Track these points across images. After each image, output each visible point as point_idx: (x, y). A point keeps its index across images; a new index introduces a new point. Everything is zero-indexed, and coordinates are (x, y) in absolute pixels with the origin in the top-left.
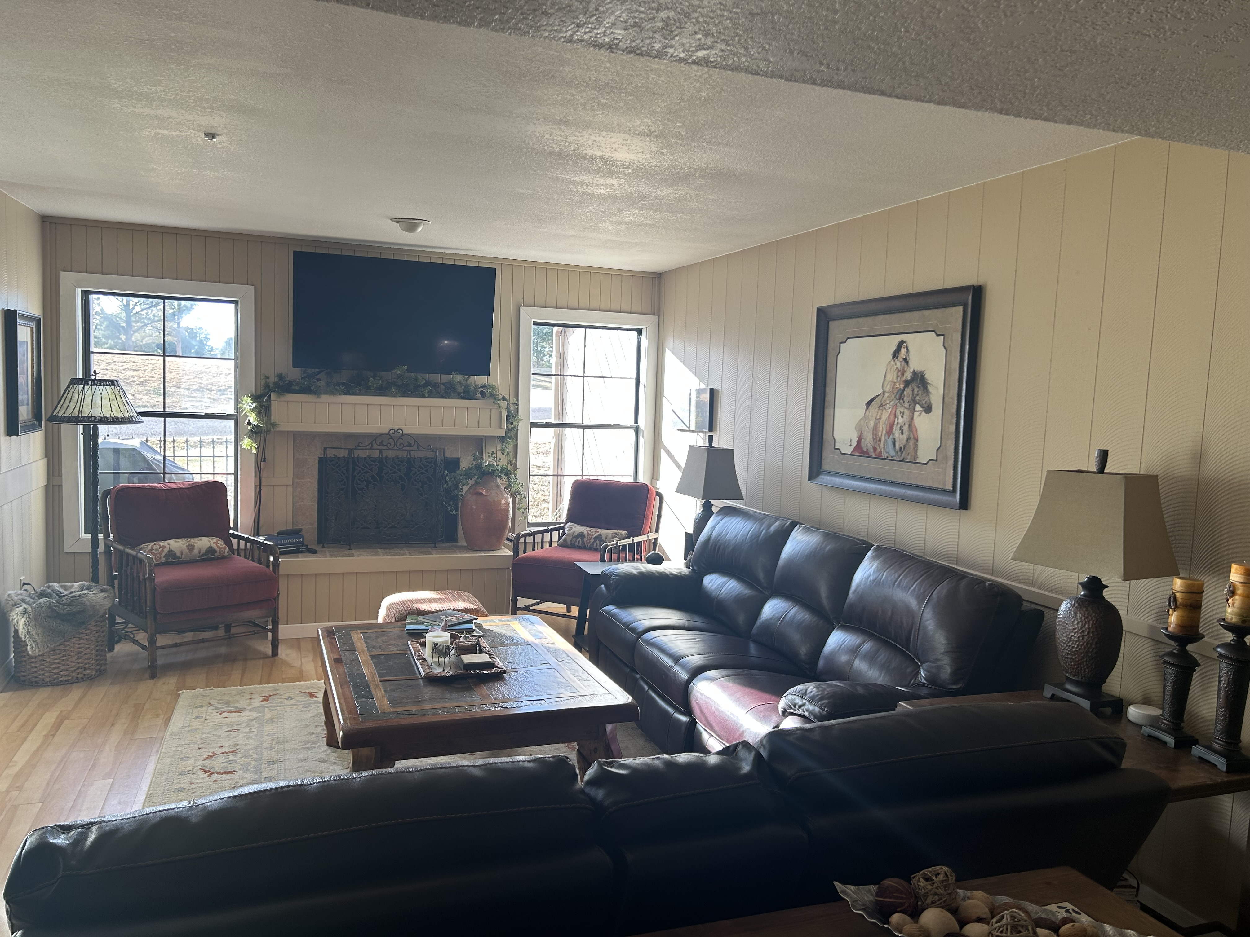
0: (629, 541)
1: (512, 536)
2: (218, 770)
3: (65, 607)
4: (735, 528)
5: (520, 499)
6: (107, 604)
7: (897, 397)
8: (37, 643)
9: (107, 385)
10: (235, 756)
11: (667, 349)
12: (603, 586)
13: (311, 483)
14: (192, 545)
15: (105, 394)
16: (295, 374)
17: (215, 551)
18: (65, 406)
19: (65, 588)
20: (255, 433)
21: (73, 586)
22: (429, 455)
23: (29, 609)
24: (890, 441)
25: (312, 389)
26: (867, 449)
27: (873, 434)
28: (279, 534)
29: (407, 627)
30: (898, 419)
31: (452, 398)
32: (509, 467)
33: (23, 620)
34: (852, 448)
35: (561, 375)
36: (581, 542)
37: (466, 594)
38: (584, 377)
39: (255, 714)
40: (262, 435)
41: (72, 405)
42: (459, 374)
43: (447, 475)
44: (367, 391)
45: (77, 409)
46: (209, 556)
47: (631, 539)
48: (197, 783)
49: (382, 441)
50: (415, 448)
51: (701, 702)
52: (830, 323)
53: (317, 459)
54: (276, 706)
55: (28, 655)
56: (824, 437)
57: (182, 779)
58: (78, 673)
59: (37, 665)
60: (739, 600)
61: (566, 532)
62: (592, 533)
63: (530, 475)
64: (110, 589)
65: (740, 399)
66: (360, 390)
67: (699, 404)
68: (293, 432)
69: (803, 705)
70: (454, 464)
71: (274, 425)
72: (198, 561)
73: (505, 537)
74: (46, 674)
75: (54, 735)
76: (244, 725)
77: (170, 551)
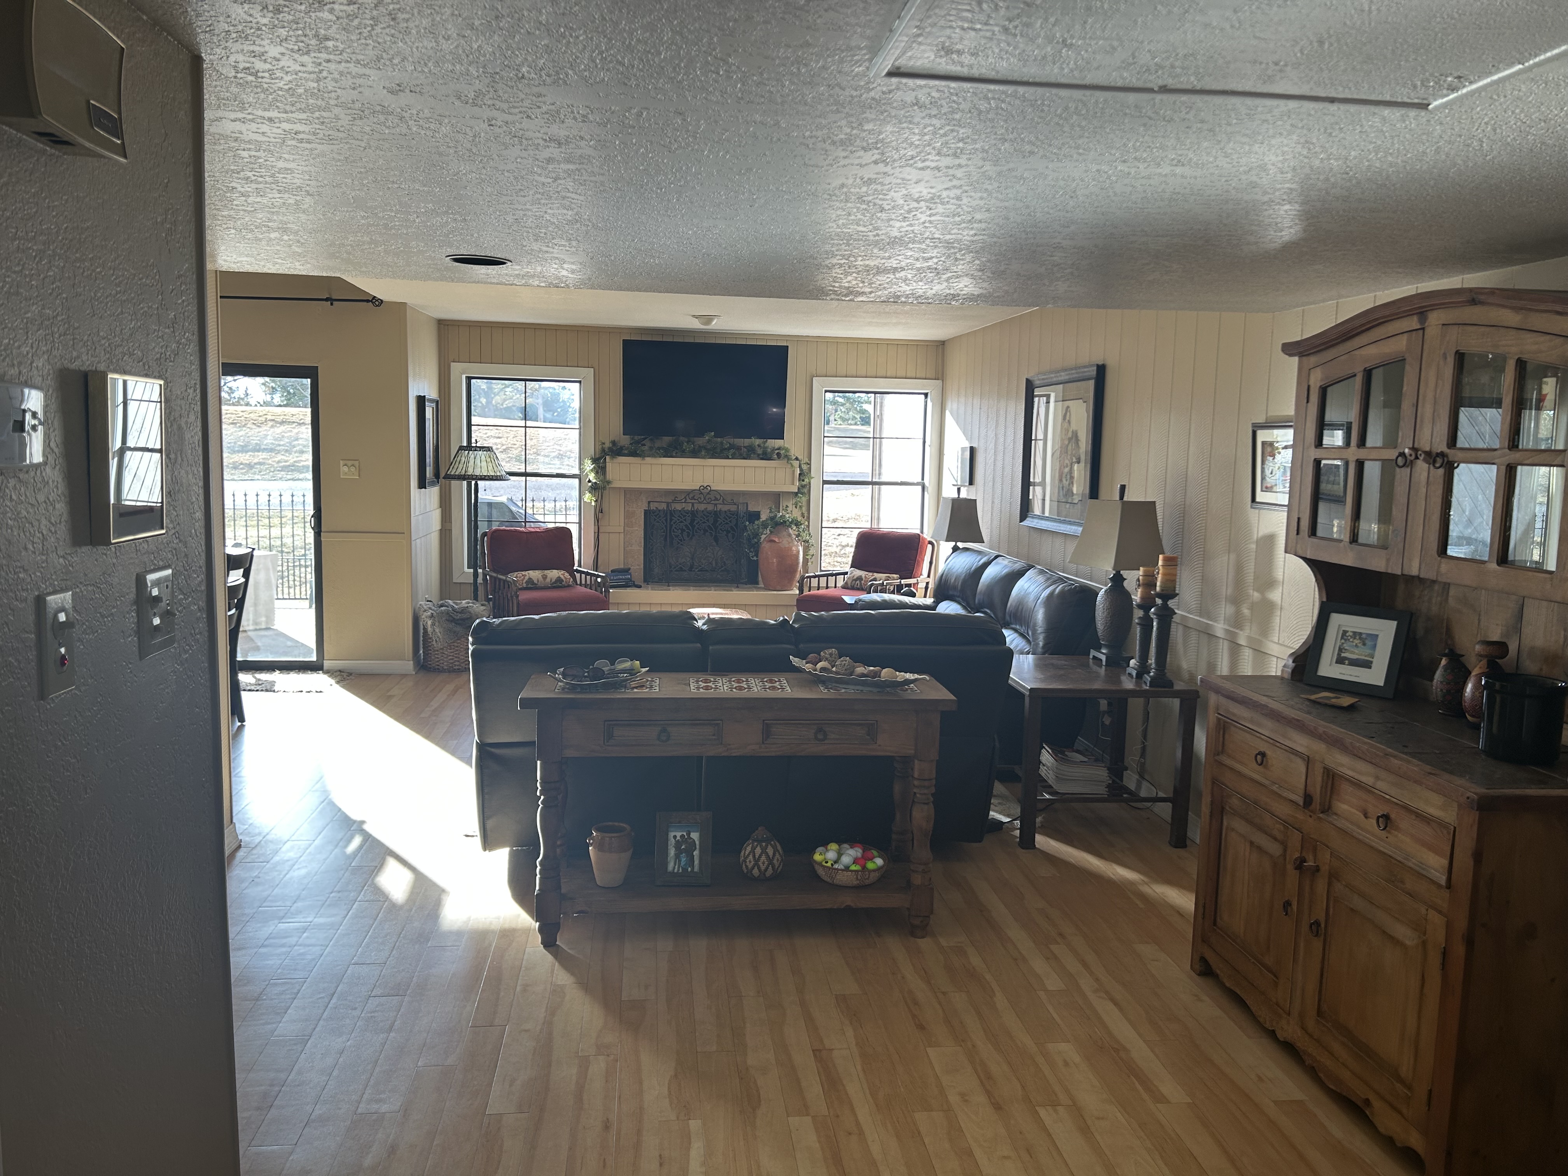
0: (896, 582)
1: (800, 577)
3: (456, 614)
5: (812, 548)
7: (1065, 451)
8: (440, 638)
9: (484, 451)
11: (947, 411)
13: (639, 531)
14: (545, 575)
15: (483, 457)
16: (625, 441)
17: (563, 581)
18: (455, 467)
19: (457, 604)
20: (594, 488)
21: (461, 602)
22: (733, 508)
23: (435, 614)
25: (638, 452)
28: (612, 571)
30: (1065, 469)
31: (752, 459)
32: (801, 519)
33: (430, 622)
36: (857, 583)
38: (874, 438)
40: (600, 491)
41: (461, 466)
42: (758, 439)
43: (750, 526)
44: (683, 454)
45: (464, 469)
46: (558, 584)
47: (899, 580)
49: (694, 496)
50: (721, 501)
52: (1032, 390)
53: (643, 511)
55: (433, 648)
59: (439, 657)
61: (849, 576)
62: (869, 576)
63: (822, 528)
64: (486, 601)
65: (989, 456)
66: (676, 454)
67: (963, 461)
68: (624, 488)
70: (757, 515)
71: (609, 482)
72: (549, 588)
73: (795, 578)
77: (530, 579)
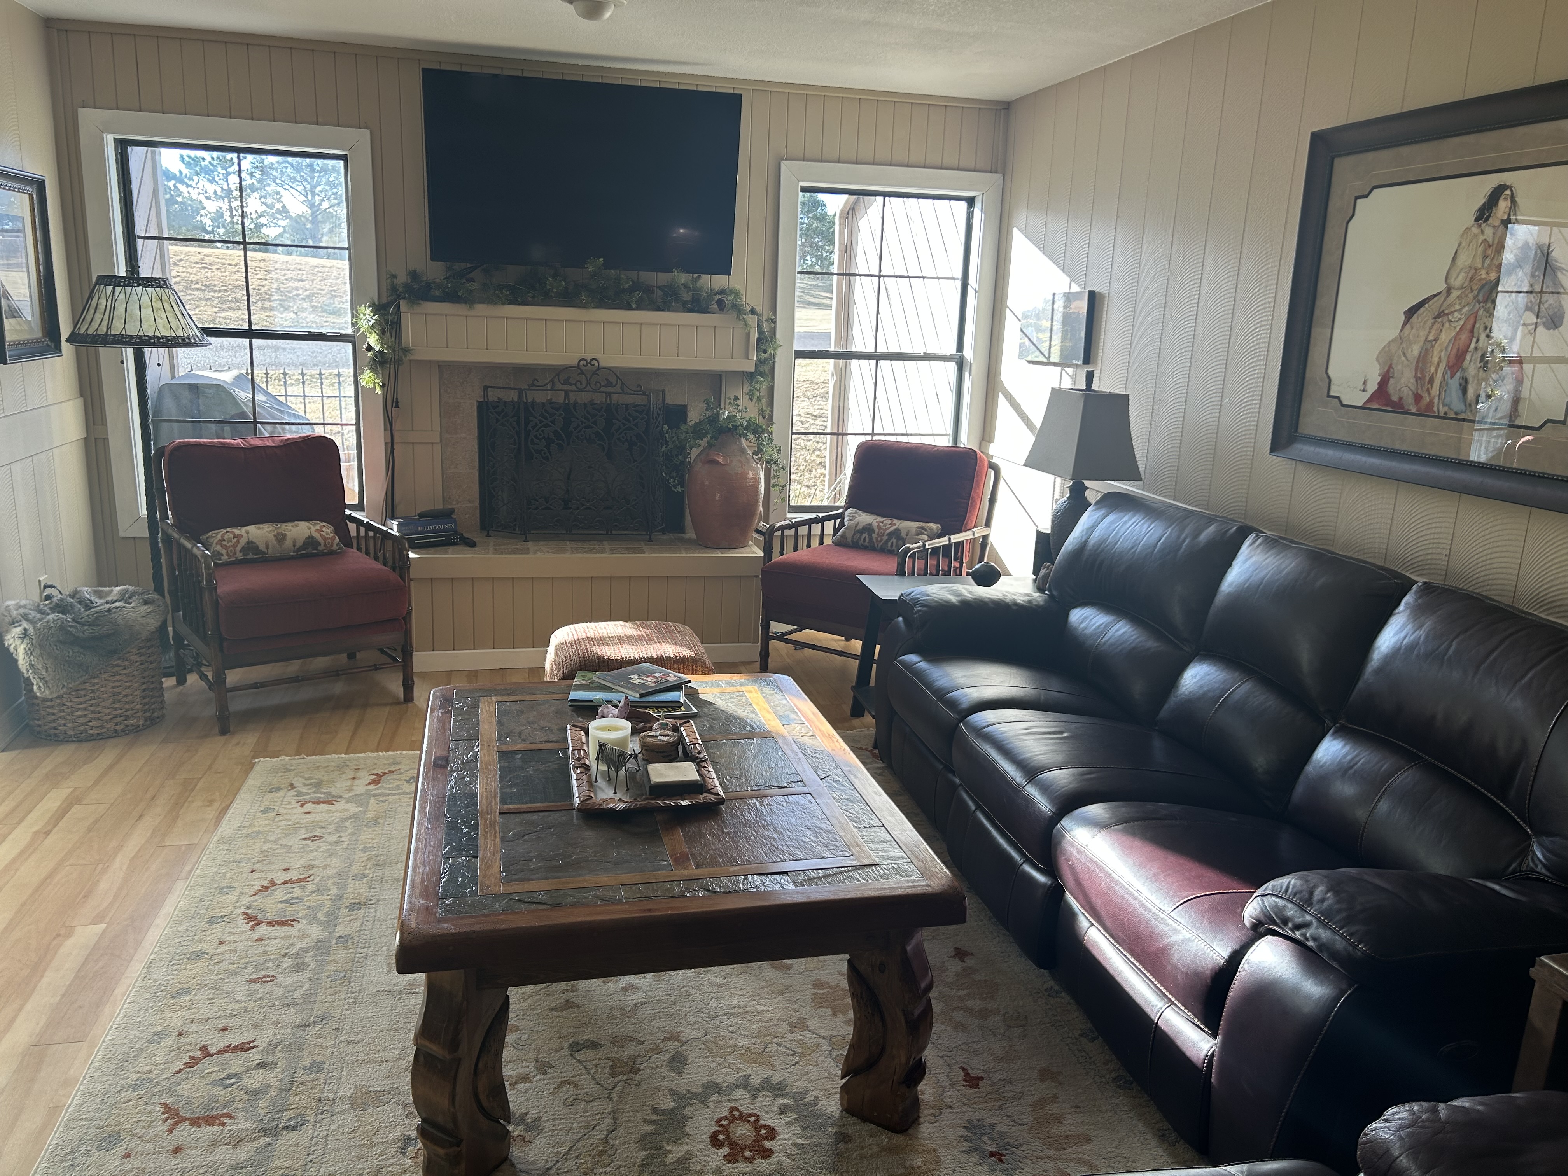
0: (943, 541)
1: (763, 526)
2: (270, 917)
3: (86, 627)
4: (1132, 532)
5: (776, 471)
6: (153, 623)
7: (1480, 297)
8: (46, 682)
9: (148, 286)
10: (303, 888)
11: (1015, 229)
12: (900, 619)
13: (468, 441)
14: (282, 534)
15: (145, 299)
16: (434, 271)
17: (318, 543)
18: (89, 318)
19: (100, 595)
20: (380, 362)
21: (112, 590)
22: (640, 400)
23: (31, 630)
24: (1454, 383)
25: (460, 294)
26: (1401, 399)
27: (1416, 370)
28: (421, 516)
29: (574, 695)
30: (1478, 340)
31: (673, 311)
32: (761, 421)
33: (23, 646)
34: (1367, 395)
35: (846, 274)
36: (867, 539)
37: (681, 627)
38: (880, 276)
39: (353, 808)
40: (392, 366)
41: (98, 316)
42: (684, 272)
43: (667, 432)
44: (545, 298)
45: (105, 323)
46: (310, 551)
47: (946, 538)
48: (230, 942)
49: (569, 378)
50: (618, 388)
51: (1079, 867)
52: (1337, 161)
53: (475, 404)
54: (389, 795)
55: (36, 698)
56: (1308, 375)
57: (208, 933)
58: (117, 724)
59: (55, 711)
60: (1134, 655)
61: (846, 523)
62: (885, 525)
63: (793, 433)
64: (158, 599)
65: (1143, 308)
66: (533, 297)
67: (1067, 319)
68: (438, 361)
69: (1306, 925)
70: (678, 414)
71: (407, 351)
72: (292, 558)
73: (754, 527)
74: (69, 725)
75: (48, 833)
76: (332, 828)
77: (249, 543)
